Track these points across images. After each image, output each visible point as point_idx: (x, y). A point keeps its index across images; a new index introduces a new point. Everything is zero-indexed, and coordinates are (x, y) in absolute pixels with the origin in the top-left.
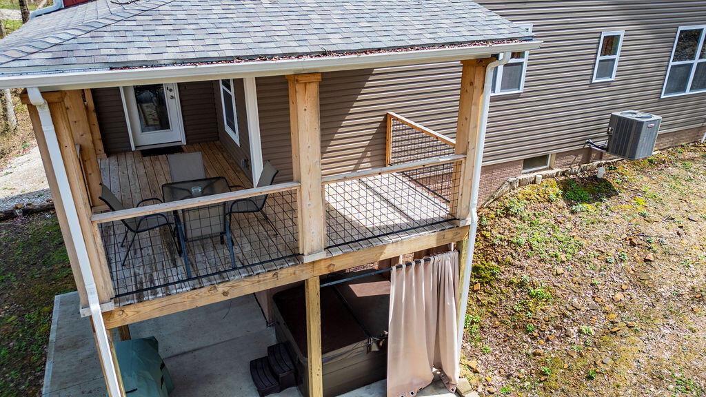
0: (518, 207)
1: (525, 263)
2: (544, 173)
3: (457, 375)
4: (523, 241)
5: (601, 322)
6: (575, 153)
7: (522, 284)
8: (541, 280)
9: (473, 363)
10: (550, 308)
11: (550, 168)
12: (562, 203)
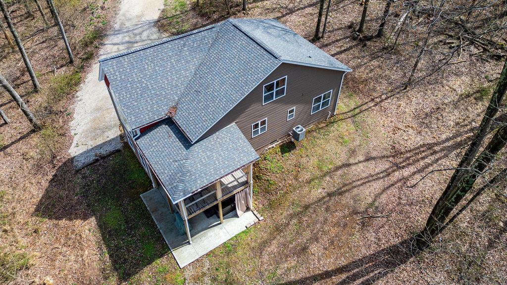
0: (268, 157)
1: (269, 174)
2: (275, 144)
3: (252, 206)
4: (269, 168)
5: (285, 190)
6: (285, 136)
7: (268, 180)
8: (272, 178)
9: (256, 202)
10: (274, 187)
11: (278, 141)
12: (280, 153)
